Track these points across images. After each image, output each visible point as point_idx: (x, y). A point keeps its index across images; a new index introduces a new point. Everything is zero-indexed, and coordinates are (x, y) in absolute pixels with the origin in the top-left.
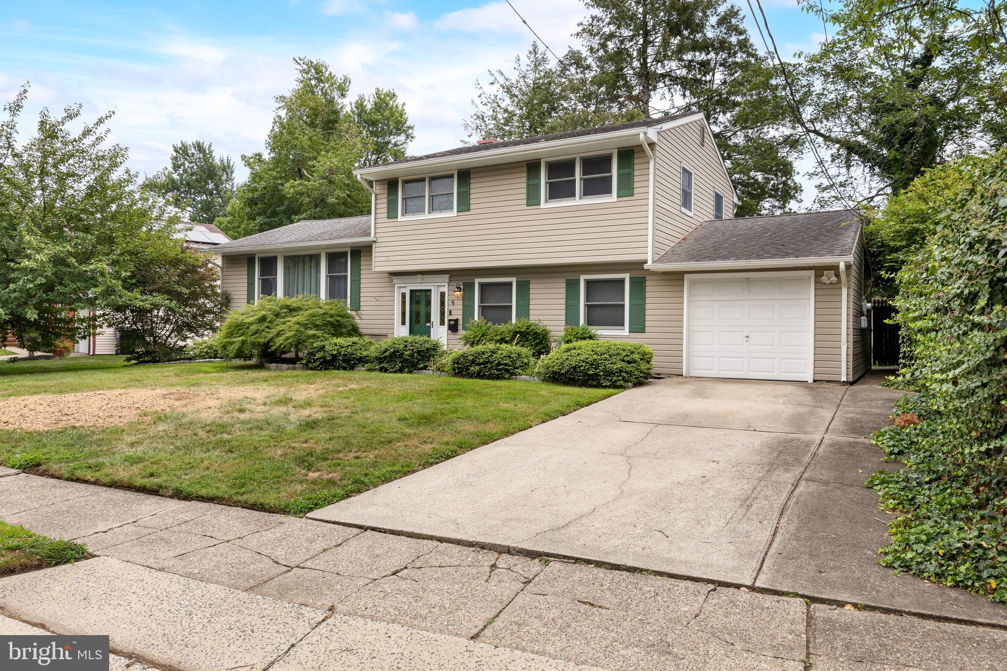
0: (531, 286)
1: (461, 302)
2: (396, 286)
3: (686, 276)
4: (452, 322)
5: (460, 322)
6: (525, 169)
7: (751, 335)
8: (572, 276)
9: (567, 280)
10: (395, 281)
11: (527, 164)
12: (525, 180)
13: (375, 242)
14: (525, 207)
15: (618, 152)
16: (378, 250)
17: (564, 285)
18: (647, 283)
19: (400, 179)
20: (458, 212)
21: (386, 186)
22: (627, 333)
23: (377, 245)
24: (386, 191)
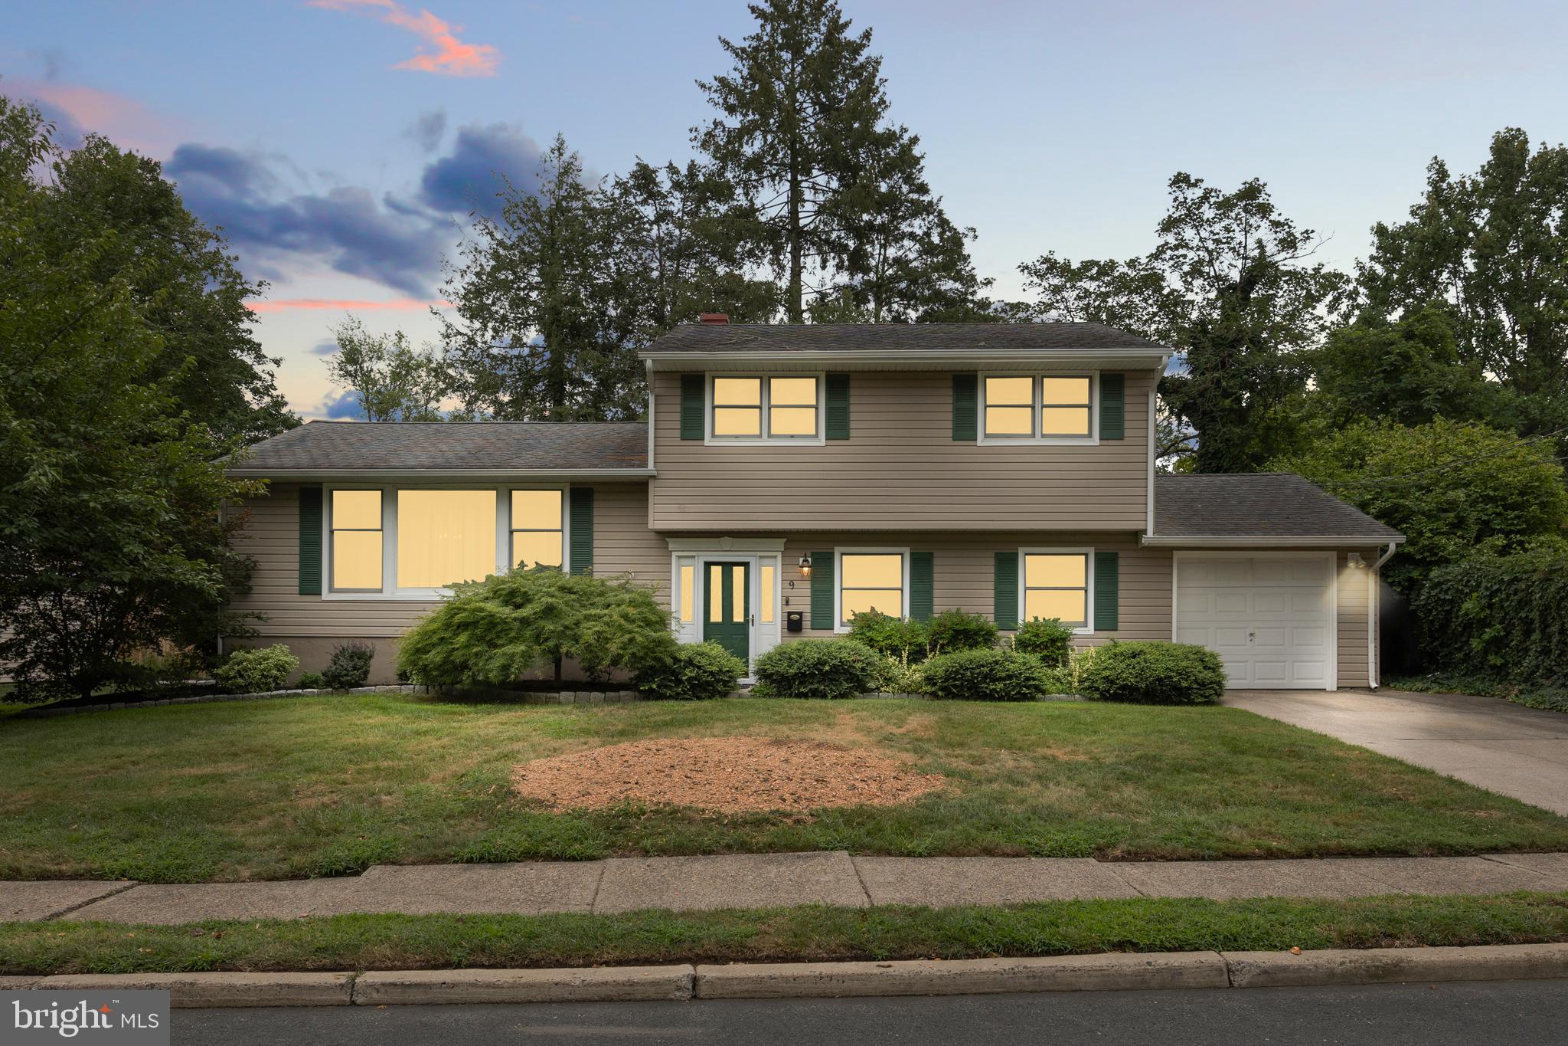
0: (936, 561)
1: (808, 585)
2: (674, 554)
3: (1176, 555)
4: (795, 617)
5: (807, 616)
6: (951, 384)
7: (1257, 632)
8: (1006, 549)
9: (996, 554)
10: (671, 547)
11: (954, 376)
12: (950, 400)
13: (654, 477)
14: (950, 441)
15: (1101, 376)
16: (659, 491)
17: (992, 561)
18: (1121, 562)
19: (707, 374)
20: (827, 439)
21: (679, 384)
22: (1092, 632)
23: (658, 483)
24: (678, 392)
